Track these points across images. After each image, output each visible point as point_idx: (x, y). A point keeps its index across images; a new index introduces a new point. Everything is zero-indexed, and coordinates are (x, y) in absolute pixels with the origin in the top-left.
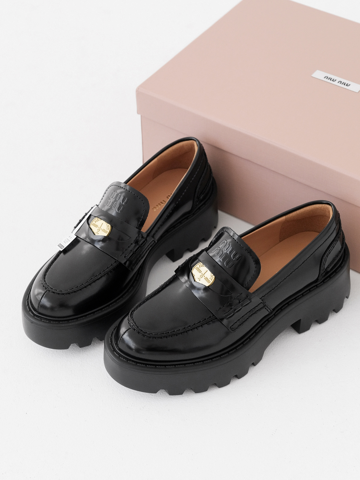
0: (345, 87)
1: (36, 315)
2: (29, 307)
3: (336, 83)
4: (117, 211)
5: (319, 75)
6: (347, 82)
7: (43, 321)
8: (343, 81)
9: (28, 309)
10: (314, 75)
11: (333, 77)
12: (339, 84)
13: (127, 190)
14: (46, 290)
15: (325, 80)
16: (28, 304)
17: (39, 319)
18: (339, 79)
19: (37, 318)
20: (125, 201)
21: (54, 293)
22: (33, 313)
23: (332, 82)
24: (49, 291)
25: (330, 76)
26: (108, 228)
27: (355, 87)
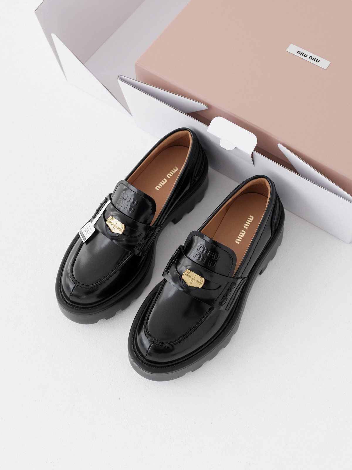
0: (315, 63)
1: (68, 303)
2: (62, 295)
4: (129, 212)
5: (293, 49)
6: (317, 57)
7: (75, 309)
8: (314, 56)
9: (61, 297)
10: (288, 50)
11: (305, 52)
12: (310, 60)
13: (136, 193)
14: (75, 285)
15: (298, 55)
16: (61, 291)
17: (71, 307)
18: (310, 54)
19: (70, 306)
20: (135, 203)
21: (82, 287)
22: (66, 301)
23: (303, 57)
24: (77, 285)
25: (302, 51)
26: (122, 227)
27: (324, 64)
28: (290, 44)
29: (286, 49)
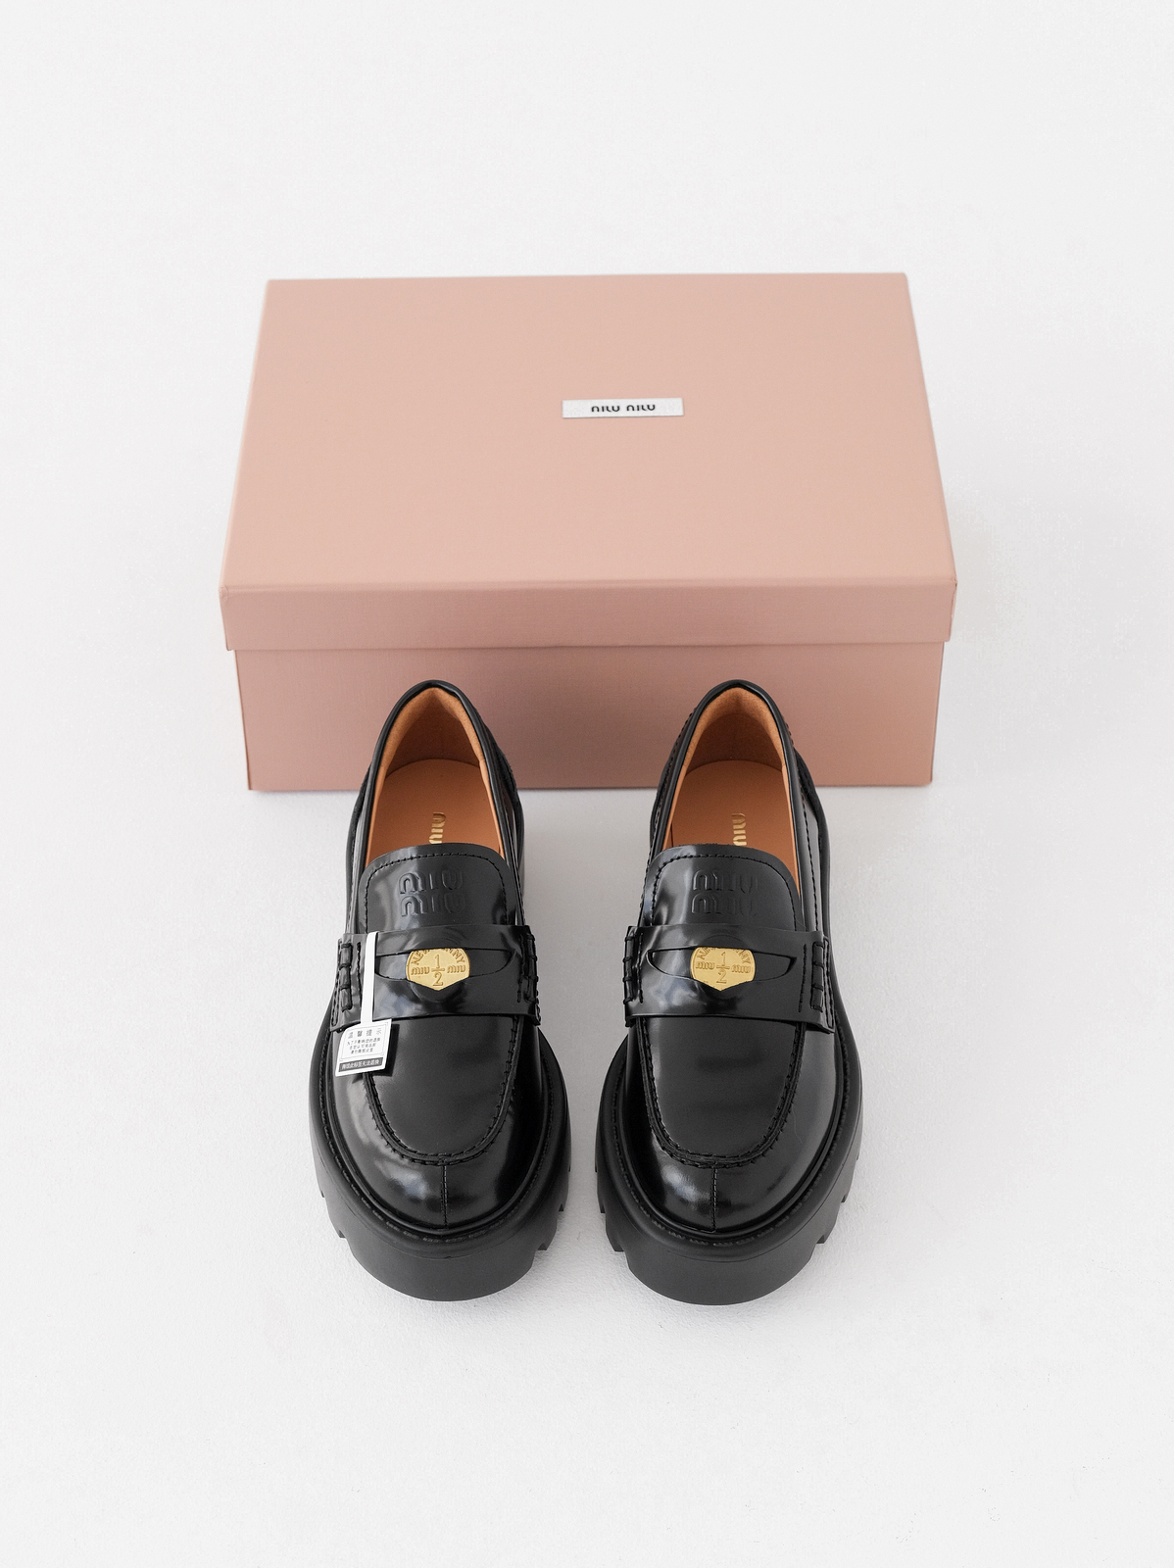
0: (649, 413)
1: (445, 1236)
3: (623, 413)
5: (576, 408)
6: (644, 402)
8: (635, 403)
9: (413, 1236)
10: (567, 414)
11: (610, 403)
12: (631, 413)
14: (438, 1167)
15: (596, 414)
18: (623, 403)
22: (435, 1236)
23: (613, 414)
24: (448, 1164)
25: (599, 403)
26: (460, 958)
27: (670, 406)
28: (562, 403)
29: (562, 414)
